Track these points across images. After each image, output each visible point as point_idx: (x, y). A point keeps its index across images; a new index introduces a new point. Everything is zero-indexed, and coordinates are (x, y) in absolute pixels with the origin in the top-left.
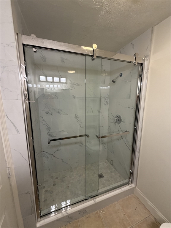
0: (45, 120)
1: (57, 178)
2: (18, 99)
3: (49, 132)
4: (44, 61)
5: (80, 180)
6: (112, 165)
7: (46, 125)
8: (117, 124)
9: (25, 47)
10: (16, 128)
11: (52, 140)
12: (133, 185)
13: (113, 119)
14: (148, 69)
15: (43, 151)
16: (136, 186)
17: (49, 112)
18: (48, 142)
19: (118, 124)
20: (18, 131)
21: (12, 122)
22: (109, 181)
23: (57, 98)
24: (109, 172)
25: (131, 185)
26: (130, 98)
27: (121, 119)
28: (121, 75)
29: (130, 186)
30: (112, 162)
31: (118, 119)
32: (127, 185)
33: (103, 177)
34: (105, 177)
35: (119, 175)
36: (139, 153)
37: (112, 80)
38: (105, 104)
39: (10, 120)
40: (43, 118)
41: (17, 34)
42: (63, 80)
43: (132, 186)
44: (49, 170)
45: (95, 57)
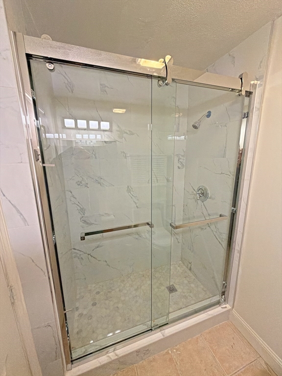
0: (75, 196)
1: (98, 293)
2: (22, 162)
3: (83, 217)
4: (70, 90)
5: (136, 296)
6: (190, 269)
7: (79, 204)
8: (199, 202)
9: (31, 61)
10: (21, 214)
11: (87, 234)
12: (228, 306)
13: (193, 192)
14: (261, 103)
15: (74, 249)
16: (233, 307)
17: (81, 183)
18: (81, 238)
19: (203, 202)
20: (26, 221)
21: (12, 204)
22: (186, 297)
23: (96, 158)
24: (186, 282)
25: (224, 306)
26: (224, 156)
27: (207, 194)
28: (209, 115)
29: (222, 308)
30: (190, 265)
31: (203, 194)
32: (218, 305)
33: (176, 291)
34: (179, 290)
35: (202, 286)
36: (240, 252)
37: (193, 124)
38: (179, 168)
39: (10, 201)
40: (71, 193)
42: (105, 125)
43: (226, 307)
44: (85, 279)
45: (169, 80)
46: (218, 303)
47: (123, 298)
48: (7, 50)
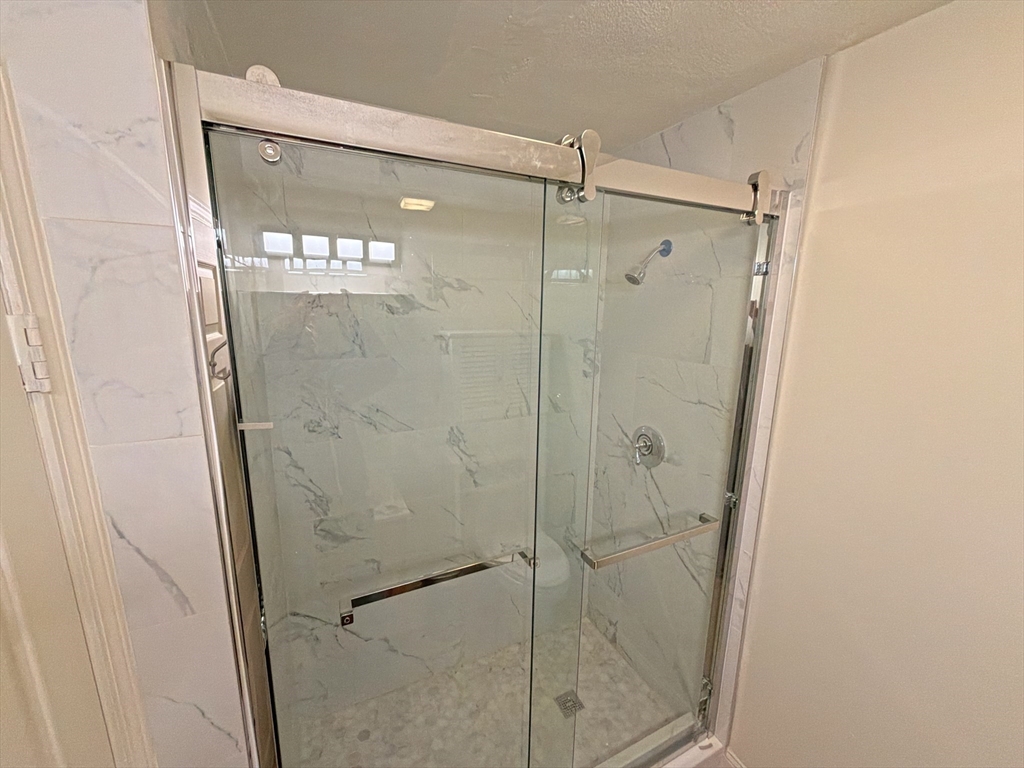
0: (300, 465)
1: (365, 735)
2: (181, 435)
3: (321, 521)
4: (293, 166)
5: (474, 734)
6: (613, 641)
7: (309, 484)
8: (641, 469)
9: (211, 134)
10: (173, 584)
11: (356, 603)
12: (715, 741)
13: (622, 441)
14: (798, 243)
15: (295, 614)
16: (727, 746)
17: (319, 425)
18: (343, 618)
19: (648, 468)
20: (187, 600)
21: (146, 559)
22: (606, 724)
23: (364, 355)
24: (604, 678)
25: (706, 742)
26: (706, 361)
27: (660, 450)
28: (666, 249)
29: (702, 748)
30: (612, 630)
31: (649, 448)
32: (692, 743)
33: (581, 706)
34: (589, 705)
35: (646, 688)
36: (745, 606)
37: (626, 273)
38: (585, 374)
39: (138, 551)
40: (289, 454)
41: (169, 65)
42: (382, 251)
43: (710, 746)
44: (325, 697)
45: (589, 193)
46: (690, 737)
47: (437, 744)
48: (150, 119)
